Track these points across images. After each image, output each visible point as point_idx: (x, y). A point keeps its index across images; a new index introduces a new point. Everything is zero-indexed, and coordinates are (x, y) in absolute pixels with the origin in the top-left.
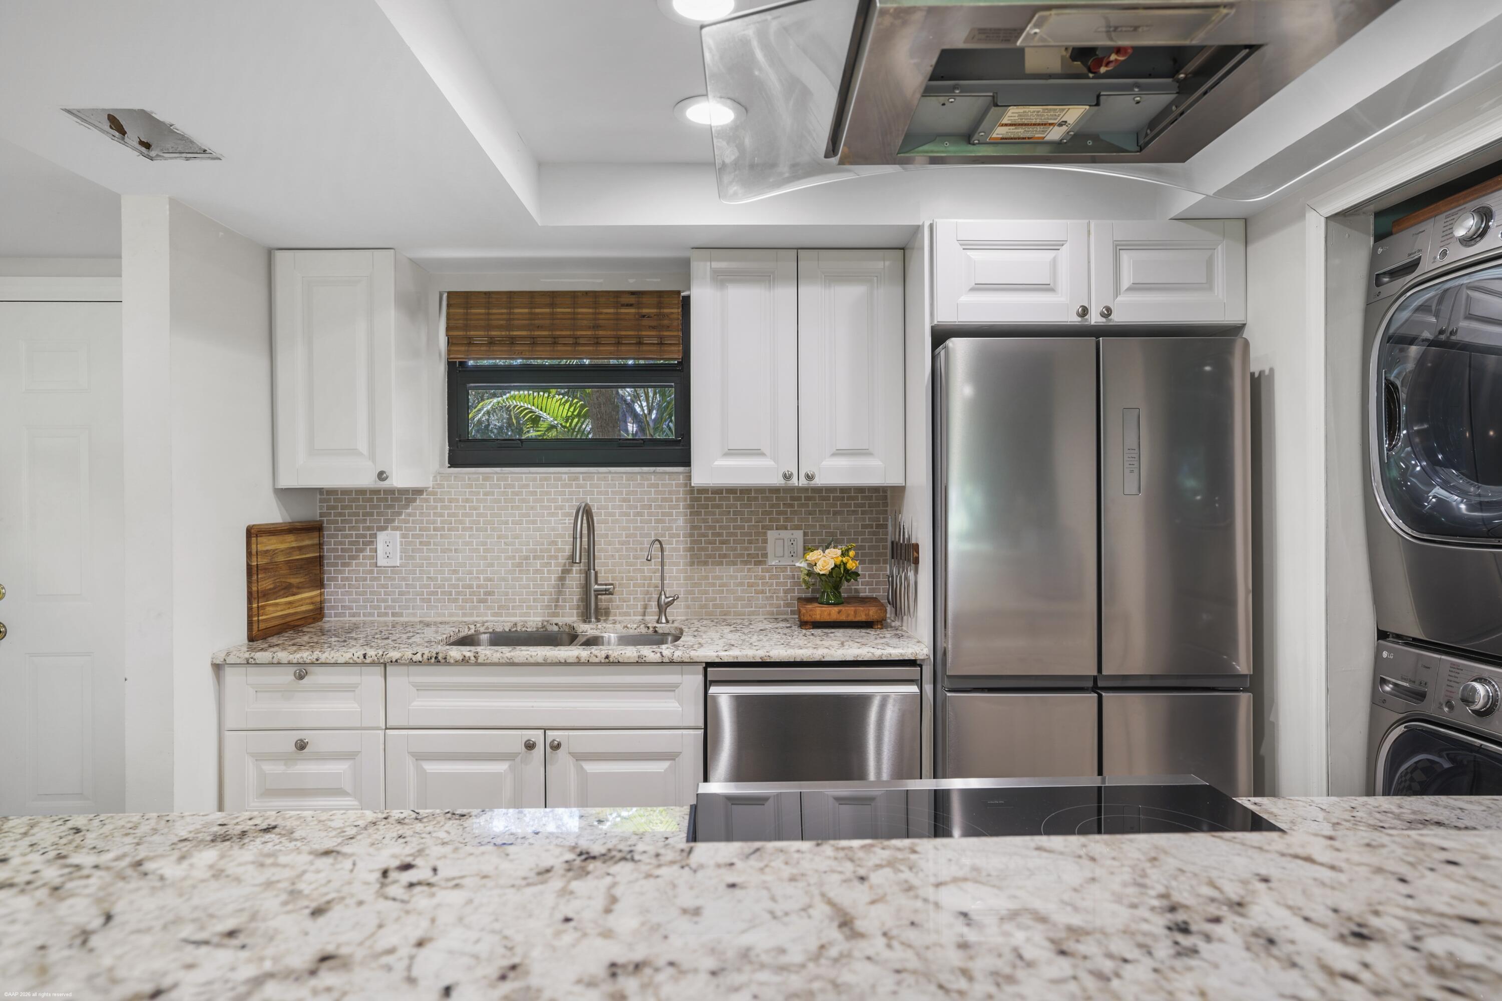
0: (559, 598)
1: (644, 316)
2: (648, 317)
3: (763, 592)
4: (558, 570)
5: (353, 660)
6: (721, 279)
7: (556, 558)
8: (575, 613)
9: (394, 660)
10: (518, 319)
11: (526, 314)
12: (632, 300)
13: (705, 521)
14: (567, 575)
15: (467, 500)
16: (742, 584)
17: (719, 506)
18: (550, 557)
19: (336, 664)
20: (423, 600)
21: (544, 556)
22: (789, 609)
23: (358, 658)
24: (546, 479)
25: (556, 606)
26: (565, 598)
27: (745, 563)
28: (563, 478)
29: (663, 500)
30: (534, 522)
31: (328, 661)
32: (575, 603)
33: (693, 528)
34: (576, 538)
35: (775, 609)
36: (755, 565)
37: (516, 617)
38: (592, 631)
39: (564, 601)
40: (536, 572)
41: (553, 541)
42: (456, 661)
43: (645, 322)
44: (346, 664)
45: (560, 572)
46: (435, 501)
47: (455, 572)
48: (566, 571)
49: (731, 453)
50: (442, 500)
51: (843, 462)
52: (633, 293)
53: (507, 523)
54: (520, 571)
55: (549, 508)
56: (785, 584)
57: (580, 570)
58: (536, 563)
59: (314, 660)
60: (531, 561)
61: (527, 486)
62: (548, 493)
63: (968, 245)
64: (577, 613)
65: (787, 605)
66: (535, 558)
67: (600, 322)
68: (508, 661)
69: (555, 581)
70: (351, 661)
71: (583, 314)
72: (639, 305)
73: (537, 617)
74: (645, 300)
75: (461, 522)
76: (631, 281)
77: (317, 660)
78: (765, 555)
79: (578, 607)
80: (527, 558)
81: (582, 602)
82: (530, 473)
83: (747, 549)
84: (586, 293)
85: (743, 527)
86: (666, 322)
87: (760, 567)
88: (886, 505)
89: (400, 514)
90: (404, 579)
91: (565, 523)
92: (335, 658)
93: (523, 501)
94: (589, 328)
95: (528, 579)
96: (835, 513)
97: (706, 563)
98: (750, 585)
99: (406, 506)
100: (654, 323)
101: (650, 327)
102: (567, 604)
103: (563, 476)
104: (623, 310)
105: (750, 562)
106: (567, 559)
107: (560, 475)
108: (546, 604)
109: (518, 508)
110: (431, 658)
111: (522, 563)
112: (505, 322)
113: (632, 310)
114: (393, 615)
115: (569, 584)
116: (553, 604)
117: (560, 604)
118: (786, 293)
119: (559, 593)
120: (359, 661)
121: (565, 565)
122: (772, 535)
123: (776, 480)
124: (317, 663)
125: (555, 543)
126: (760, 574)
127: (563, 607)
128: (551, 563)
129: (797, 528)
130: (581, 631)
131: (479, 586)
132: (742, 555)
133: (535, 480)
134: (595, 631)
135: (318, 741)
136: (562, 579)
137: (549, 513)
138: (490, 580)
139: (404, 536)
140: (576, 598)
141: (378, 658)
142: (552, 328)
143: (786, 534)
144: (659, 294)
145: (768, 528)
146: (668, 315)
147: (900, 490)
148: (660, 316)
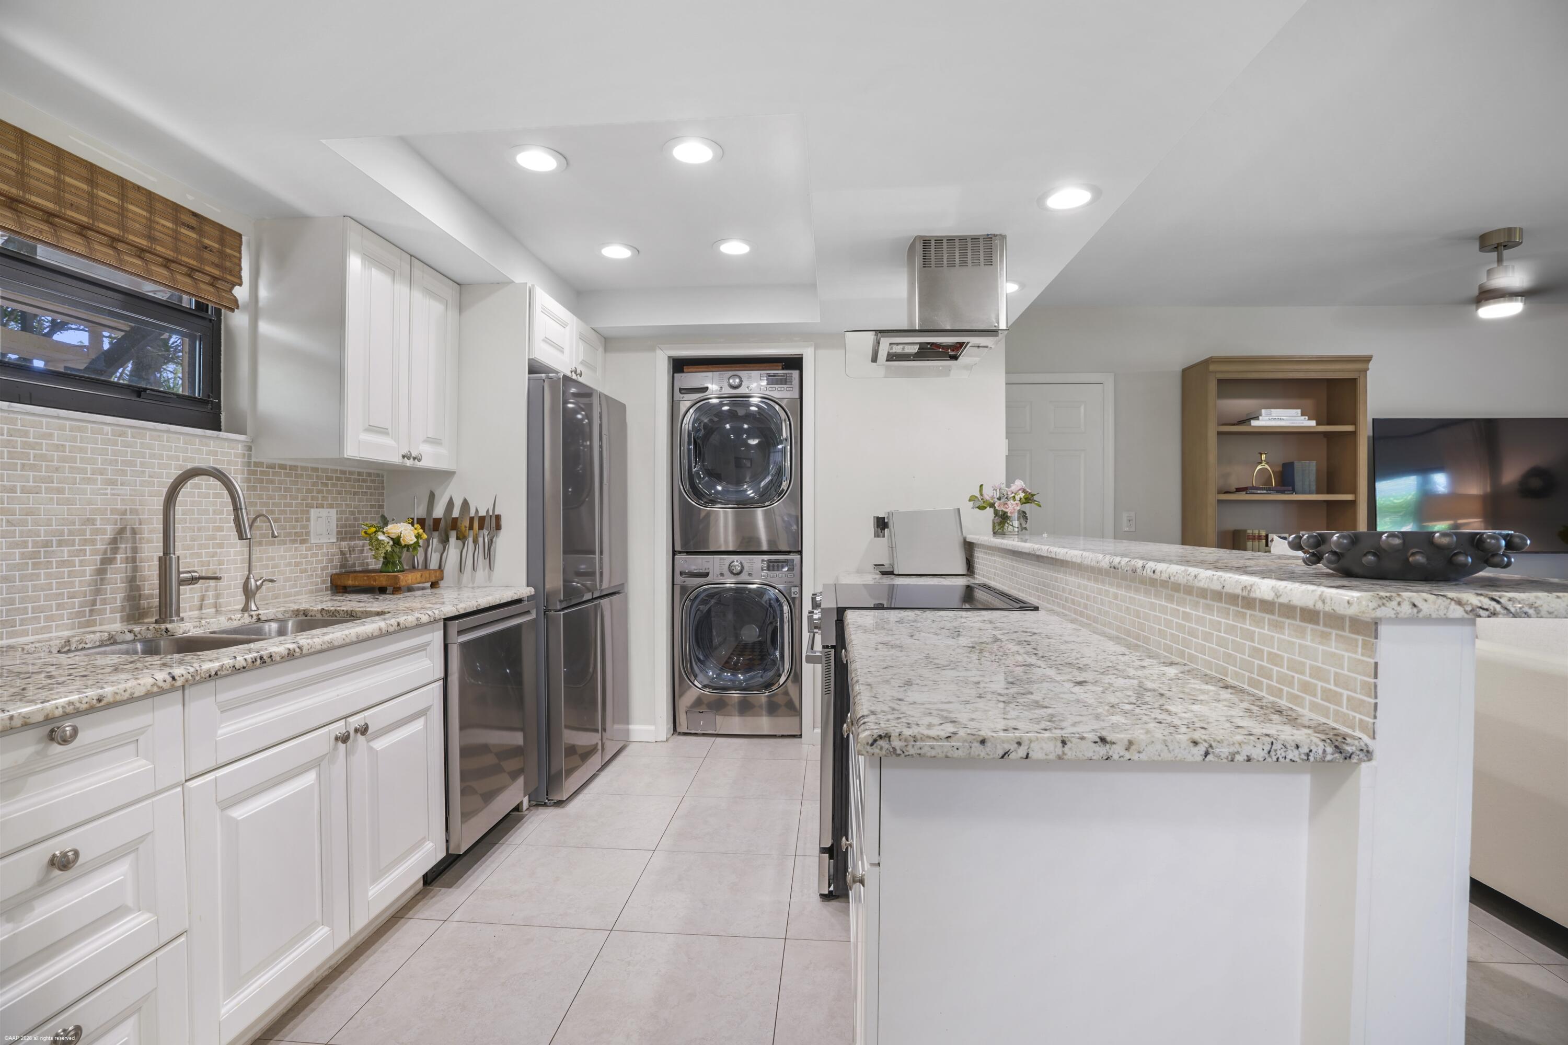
0: (96, 599)
1: (206, 248)
2: (210, 251)
3: (306, 571)
4: (96, 559)
5: (158, 687)
6: (369, 260)
7: (93, 542)
8: (118, 618)
9: (214, 673)
10: (38, 180)
11: (50, 177)
12: (193, 222)
13: (260, 497)
14: (108, 566)
16: (289, 564)
17: (272, 482)
18: (85, 542)
19: (132, 699)
21: (74, 540)
22: (324, 586)
23: (165, 681)
24: (80, 429)
25: (91, 611)
26: (105, 599)
27: (294, 541)
28: (105, 431)
30: (60, 491)
31: (118, 698)
32: (119, 604)
34: (241, 509)
35: (314, 587)
36: (300, 544)
37: (28, 635)
38: (195, 630)
39: (104, 602)
40: (62, 564)
41: (88, 520)
42: (282, 658)
43: (207, 255)
44: (148, 695)
45: (98, 563)
48: (107, 561)
49: (371, 429)
51: (429, 449)
52: (195, 215)
53: (13, 490)
54: (34, 564)
55: (84, 471)
56: (321, 561)
57: (127, 558)
58: (62, 551)
59: (95, 701)
60: (54, 548)
61: (50, 436)
62: (82, 450)
64: (122, 617)
65: (323, 582)
66: (60, 543)
67: (157, 234)
68: (329, 645)
69: (91, 576)
70: (155, 689)
71: (135, 213)
72: (201, 233)
73: (62, 631)
74: (207, 228)
76: (190, 198)
77: (99, 700)
78: (308, 534)
79: (123, 609)
80: (47, 544)
81: (128, 600)
82: (58, 417)
83: (294, 527)
84: (139, 188)
85: (290, 505)
86: (228, 264)
87: (304, 545)
88: (383, 488)
91: (106, 494)
92: (129, 692)
93: (43, 458)
94: (143, 236)
95: (49, 576)
96: (355, 494)
98: (297, 564)
100: (216, 260)
101: (213, 263)
102: (108, 606)
103: (106, 428)
104: (183, 230)
105: (296, 540)
106: (109, 544)
107: (101, 426)
108: (76, 610)
109: (33, 468)
110: (256, 660)
111: (39, 552)
112: (13, 174)
113: (194, 235)
115: (112, 578)
116: (87, 609)
117: (98, 607)
119: (98, 592)
120: (166, 686)
121: (105, 552)
122: (313, 513)
123: (396, 459)
124: (100, 706)
125: (92, 522)
126: (304, 552)
127: (102, 612)
128: (86, 549)
129: (331, 506)
130: (181, 631)
132: (289, 534)
133: (62, 428)
134: (198, 629)
136: (101, 572)
137: (84, 478)
140: (120, 596)
141: (192, 676)
142: (92, 214)
143: (324, 512)
144: (222, 229)
145: (310, 506)
146: (230, 256)
147: (447, 475)
148: (222, 254)
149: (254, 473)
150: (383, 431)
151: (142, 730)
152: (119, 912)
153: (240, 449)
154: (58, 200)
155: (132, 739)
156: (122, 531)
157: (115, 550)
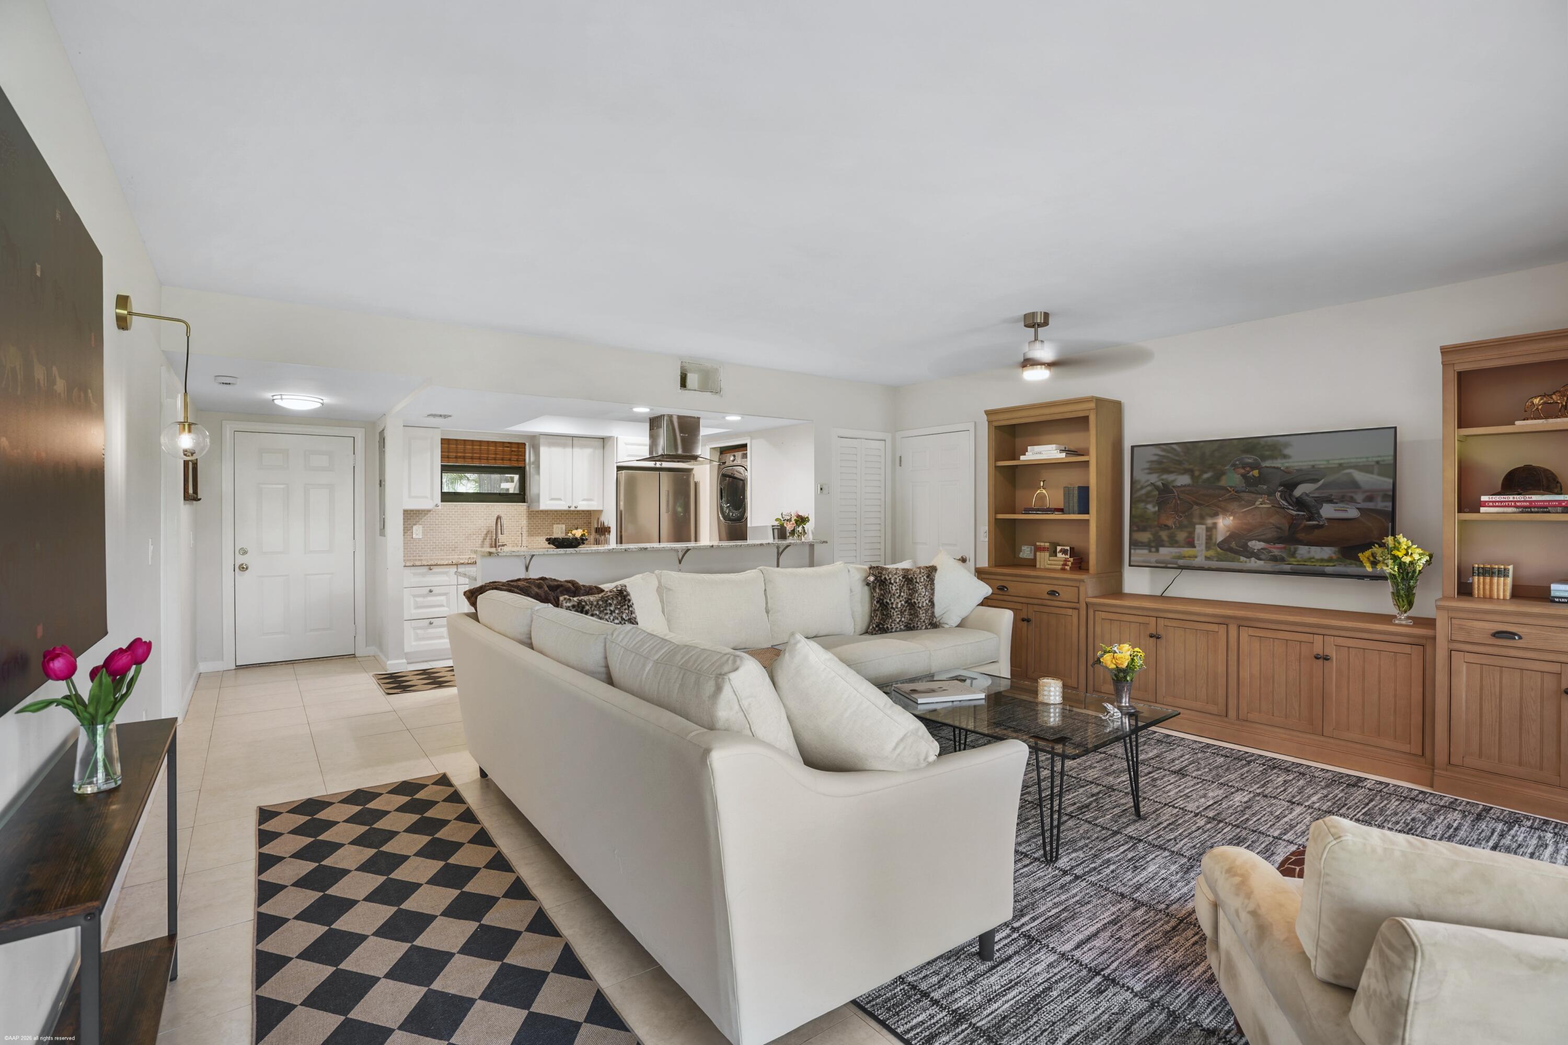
4: (482, 536)
6: (550, 445)
10: (467, 450)
11: (470, 448)
12: (508, 445)
13: (535, 521)
14: (485, 541)
15: (448, 514)
17: (540, 517)
18: (479, 534)
20: (430, 551)
21: (477, 531)
24: (477, 507)
27: (546, 535)
28: (484, 507)
29: (519, 514)
30: (474, 522)
33: (529, 524)
40: (474, 539)
43: (513, 453)
45: (482, 540)
46: (436, 514)
47: (443, 540)
48: (484, 539)
49: (552, 499)
50: (438, 514)
51: (585, 503)
52: (509, 443)
53: (463, 522)
54: (468, 539)
59: (436, 564)
60: (472, 536)
61: (471, 509)
62: (478, 512)
63: (626, 444)
66: (473, 534)
67: (497, 452)
69: (480, 543)
71: (491, 449)
72: (511, 447)
74: (513, 446)
75: (446, 522)
76: (508, 439)
78: (553, 533)
80: (470, 535)
82: (472, 505)
83: (547, 530)
84: (493, 442)
85: (546, 523)
86: (520, 453)
88: (591, 516)
89: (422, 519)
90: (423, 543)
91: (484, 523)
93: (469, 514)
94: (493, 454)
95: (471, 542)
96: (575, 519)
97: (533, 536)
99: (425, 516)
100: (516, 454)
104: (505, 449)
105: (548, 535)
109: (467, 517)
113: (509, 449)
114: (419, 556)
118: (569, 450)
122: (555, 526)
123: (566, 508)
125: (480, 529)
129: (563, 524)
131: (452, 545)
132: (545, 533)
133: (474, 507)
135: (436, 590)
136: (483, 542)
137: (479, 518)
138: (457, 542)
139: (423, 527)
142: (481, 453)
143: (560, 526)
144: (518, 444)
145: (553, 524)
146: (521, 451)
147: (601, 511)
148: (518, 451)
149: (531, 514)
150: (560, 499)
151: (447, 572)
152: (442, 606)
153: (525, 507)
154: (473, 453)
155: (446, 573)
156: (488, 532)
157: (487, 537)
